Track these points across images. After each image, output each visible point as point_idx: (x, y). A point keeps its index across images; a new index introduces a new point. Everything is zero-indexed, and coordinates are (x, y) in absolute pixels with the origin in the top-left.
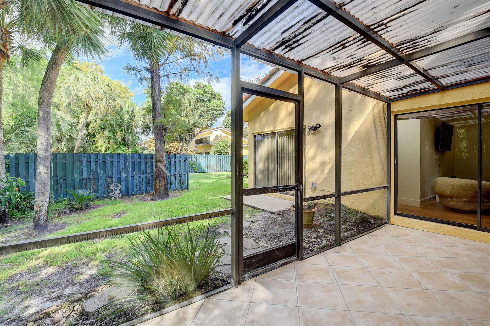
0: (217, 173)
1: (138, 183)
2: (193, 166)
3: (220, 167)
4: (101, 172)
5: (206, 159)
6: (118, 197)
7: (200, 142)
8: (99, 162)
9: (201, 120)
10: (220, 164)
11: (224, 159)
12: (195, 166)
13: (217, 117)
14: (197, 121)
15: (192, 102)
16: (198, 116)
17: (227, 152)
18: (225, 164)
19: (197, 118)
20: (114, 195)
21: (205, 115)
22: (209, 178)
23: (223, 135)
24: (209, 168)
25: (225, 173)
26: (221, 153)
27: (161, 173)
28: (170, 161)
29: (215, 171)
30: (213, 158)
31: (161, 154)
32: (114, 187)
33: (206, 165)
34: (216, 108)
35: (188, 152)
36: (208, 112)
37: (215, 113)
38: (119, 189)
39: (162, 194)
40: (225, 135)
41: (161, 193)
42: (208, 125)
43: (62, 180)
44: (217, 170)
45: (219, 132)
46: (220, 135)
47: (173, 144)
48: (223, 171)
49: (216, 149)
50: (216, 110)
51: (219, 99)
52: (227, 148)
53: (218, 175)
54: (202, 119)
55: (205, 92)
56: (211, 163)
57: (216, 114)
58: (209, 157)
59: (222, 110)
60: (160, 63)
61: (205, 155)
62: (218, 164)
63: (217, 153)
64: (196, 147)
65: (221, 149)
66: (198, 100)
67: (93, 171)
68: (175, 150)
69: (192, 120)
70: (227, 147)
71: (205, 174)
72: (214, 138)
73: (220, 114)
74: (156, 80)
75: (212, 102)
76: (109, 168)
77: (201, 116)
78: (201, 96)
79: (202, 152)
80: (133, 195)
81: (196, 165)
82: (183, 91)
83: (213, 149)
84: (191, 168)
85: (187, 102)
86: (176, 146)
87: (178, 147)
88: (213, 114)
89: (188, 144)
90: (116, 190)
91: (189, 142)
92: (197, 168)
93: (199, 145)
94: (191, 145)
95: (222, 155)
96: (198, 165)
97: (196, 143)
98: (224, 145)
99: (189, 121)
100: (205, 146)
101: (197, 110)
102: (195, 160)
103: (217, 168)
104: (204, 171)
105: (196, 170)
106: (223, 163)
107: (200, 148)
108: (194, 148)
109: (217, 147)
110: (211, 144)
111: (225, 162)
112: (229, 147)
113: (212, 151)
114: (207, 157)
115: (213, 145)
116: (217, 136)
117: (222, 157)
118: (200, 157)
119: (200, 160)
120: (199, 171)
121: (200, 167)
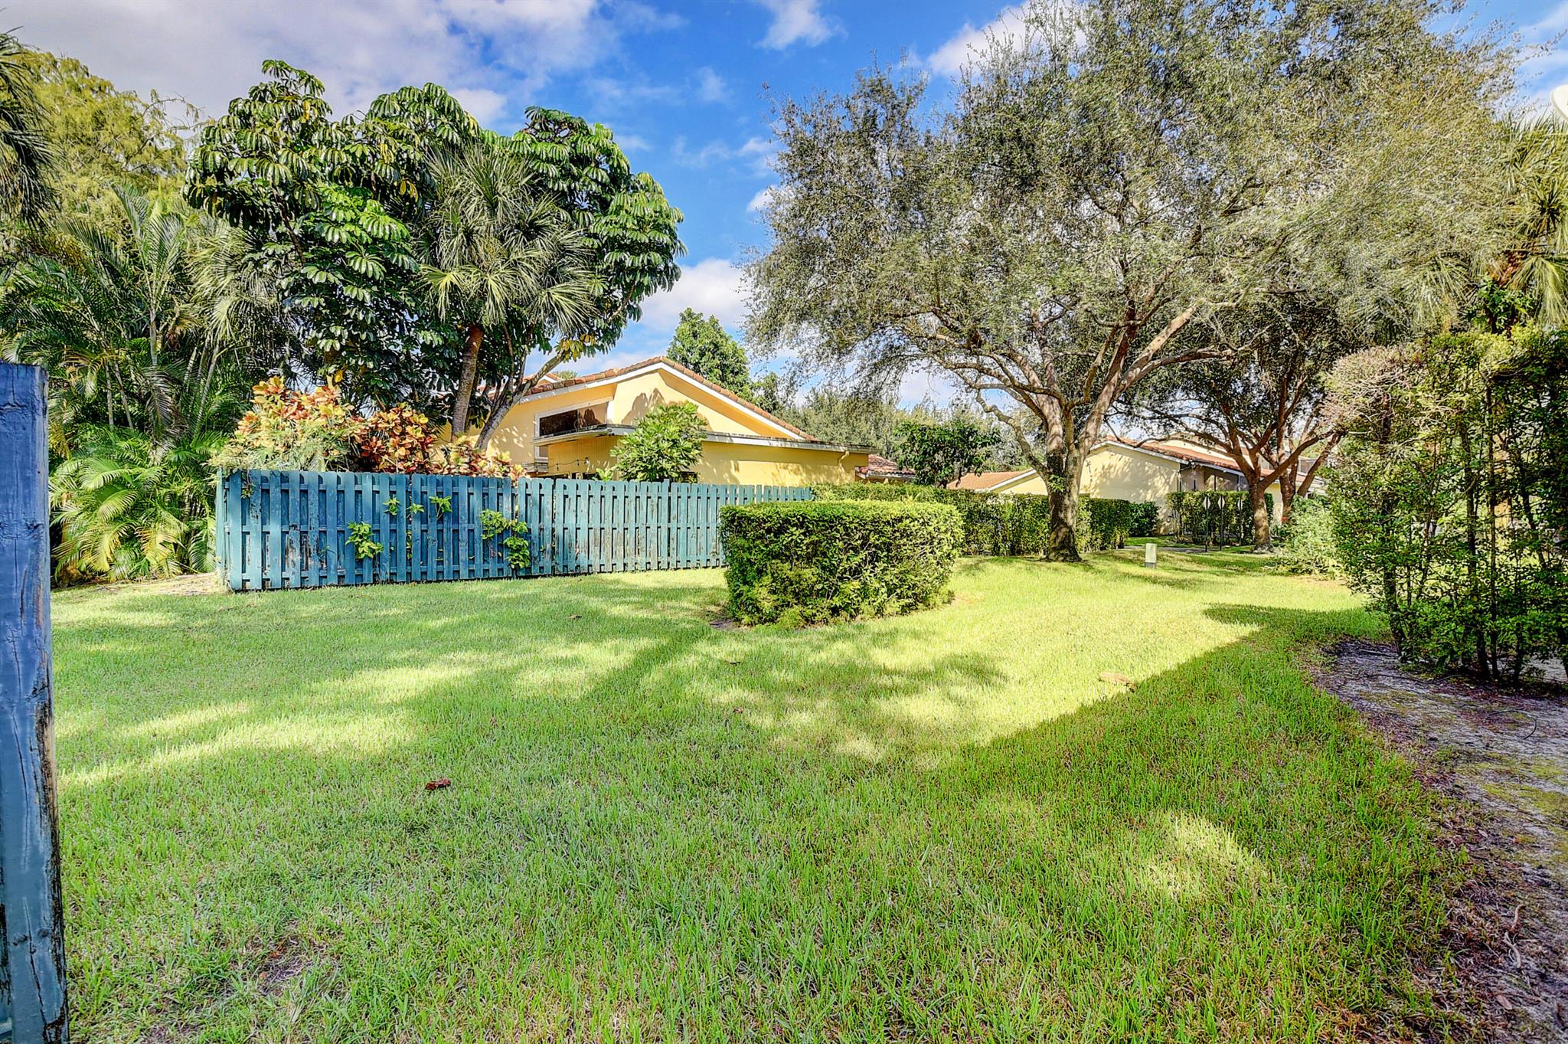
0: (628, 574)
2: (508, 541)
3: (654, 546)
5: (583, 502)
7: (559, 424)
9: (557, 294)
10: (653, 530)
11: (674, 501)
12: (520, 542)
13: (639, 291)
14: (529, 301)
16: (537, 271)
18: (683, 529)
19: (531, 283)
21: (574, 271)
23: (669, 395)
24: (594, 550)
26: (655, 474)
29: (630, 567)
30: (621, 499)
33: (582, 533)
34: (631, 237)
35: (481, 464)
36: (590, 259)
37: (628, 263)
42: (592, 332)
44: (641, 559)
45: (650, 384)
46: (654, 394)
48: (673, 562)
49: (634, 454)
50: (634, 248)
52: (687, 450)
55: (579, 160)
56: (607, 525)
57: (633, 271)
58: (596, 492)
61: (580, 480)
62: (642, 529)
63: (640, 475)
64: (543, 450)
65: (660, 454)
66: (537, 187)
70: (688, 445)
71: (573, 590)
72: (629, 408)
73: (653, 271)
77: (552, 275)
78: (553, 170)
81: (527, 535)
83: (623, 454)
84: (493, 551)
86: (409, 429)
87: (420, 435)
88: (620, 268)
89: (488, 425)
91: (495, 413)
92: (528, 553)
93: (552, 438)
94: (515, 441)
95: (667, 481)
96: (535, 531)
97: (542, 433)
98: (675, 436)
99: (483, 293)
100: (585, 441)
101: (529, 236)
102: (516, 508)
103: (637, 552)
104: (572, 566)
105: (521, 565)
106: (670, 526)
107: (562, 453)
108: (533, 455)
109: (639, 445)
110: (615, 431)
111: (682, 517)
112: (696, 446)
113: (613, 461)
114: (584, 492)
115: (622, 437)
116: (640, 400)
117: (665, 495)
118: (547, 490)
119: (549, 507)
120: (541, 568)
121: (548, 546)
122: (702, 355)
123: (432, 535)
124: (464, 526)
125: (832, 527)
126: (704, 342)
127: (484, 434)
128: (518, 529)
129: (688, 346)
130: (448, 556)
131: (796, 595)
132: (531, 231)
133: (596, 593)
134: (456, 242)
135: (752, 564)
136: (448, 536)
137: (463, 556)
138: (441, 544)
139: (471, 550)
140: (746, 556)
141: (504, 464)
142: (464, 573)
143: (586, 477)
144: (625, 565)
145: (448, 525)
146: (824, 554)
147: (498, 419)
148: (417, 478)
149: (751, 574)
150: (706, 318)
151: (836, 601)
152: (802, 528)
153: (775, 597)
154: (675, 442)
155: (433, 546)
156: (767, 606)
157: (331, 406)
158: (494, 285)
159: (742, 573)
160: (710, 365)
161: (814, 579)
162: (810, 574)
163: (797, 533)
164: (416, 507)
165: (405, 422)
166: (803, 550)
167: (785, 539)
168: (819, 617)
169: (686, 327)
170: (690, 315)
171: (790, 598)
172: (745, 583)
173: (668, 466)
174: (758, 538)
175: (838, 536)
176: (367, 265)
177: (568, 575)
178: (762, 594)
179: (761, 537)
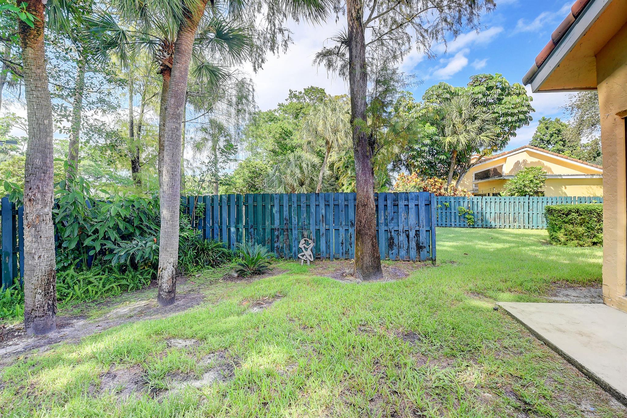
0: (515, 229)
1: (344, 241)
2: (467, 216)
3: (522, 220)
4: (295, 220)
5: (493, 204)
6: (309, 261)
7: (484, 175)
8: (293, 205)
9: (483, 137)
10: (522, 214)
11: (531, 203)
12: (471, 217)
13: (515, 128)
14: (474, 140)
15: (464, 108)
16: (475, 131)
17: (540, 190)
18: (535, 214)
19: (473, 135)
20: (304, 258)
21: (490, 127)
22: (493, 239)
23: (531, 160)
24: (497, 220)
25: (535, 232)
26: (523, 193)
27: (364, 227)
28: (398, 205)
29: (511, 227)
30: (508, 203)
31: (365, 190)
32: (304, 245)
33: (493, 215)
34: (511, 111)
35: (457, 192)
36: (495, 121)
37: (510, 120)
38: (310, 248)
39: (367, 268)
40: (535, 160)
41: (365, 266)
42: (496, 145)
43: (252, 230)
44: (516, 224)
45: (522, 157)
46: (524, 161)
47: (432, 180)
48: (531, 226)
49: (514, 186)
50: (512, 115)
51: (518, 94)
52: (537, 184)
53: (517, 236)
54: (483, 134)
55: (489, 88)
56: (502, 212)
57: (512, 122)
58: (498, 201)
59: (524, 113)
60: (365, 19)
61: (491, 196)
62: (517, 214)
63: (516, 194)
64: (476, 185)
65: (525, 186)
66: (475, 103)
67: (285, 219)
68: (435, 190)
69: (463, 139)
70: (538, 182)
71: (489, 232)
72: (512, 167)
73: (520, 120)
74: (357, 53)
75: (503, 102)
76: (305, 215)
77: (481, 130)
78: (480, 96)
79: (486, 192)
80: (337, 259)
81: (473, 214)
82: (448, 96)
83: (509, 186)
84: (462, 219)
85: (455, 110)
86: (436, 183)
87: (440, 185)
88: (507, 122)
89: (459, 180)
90: (306, 249)
91: (461, 176)
92: (473, 220)
93: (480, 181)
94: (466, 182)
95: (527, 196)
96: (476, 213)
97: (475, 179)
98: (532, 178)
99: (458, 141)
100: (493, 181)
101: (473, 120)
102: (469, 206)
103: (515, 222)
104: (489, 225)
105: (471, 224)
106: (529, 212)
107: (484, 186)
108: (472, 187)
109: (515, 183)
110: (506, 178)
111: (535, 209)
112: (542, 182)
113: (505, 189)
114: (493, 200)
115: (509, 180)
116: (517, 163)
117: (527, 201)
118: (480, 200)
119: (481, 206)
120: (478, 225)
121: (480, 218)
122: (552, 136)
123: (444, 214)
124: (453, 211)
125: (591, 213)
126: (552, 130)
127: (458, 182)
128: (470, 212)
129: (543, 133)
130: (448, 220)
131: (576, 236)
132: (474, 119)
133: (499, 233)
134: (450, 128)
135: (557, 225)
136: (448, 214)
137: (453, 220)
138: (446, 216)
139: (455, 219)
140: (554, 222)
141: (464, 192)
142: (453, 225)
143: (494, 195)
144: (510, 226)
145: (448, 211)
146: (588, 223)
147: (462, 177)
148: (439, 197)
149: (556, 228)
150: (553, 120)
151: (595, 240)
152: (578, 213)
153: (566, 237)
154: (531, 181)
155: (444, 217)
156: (563, 239)
157: (416, 179)
158: (462, 138)
159: (553, 228)
160: (556, 140)
161: (584, 231)
162: (581, 230)
163: (575, 215)
164: (440, 206)
165: (436, 182)
166: (578, 221)
167: (570, 217)
168: (586, 245)
169: (542, 125)
170: (544, 119)
171: (573, 237)
172: (554, 231)
173: (528, 190)
174: (559, 216)
175: (594, 216)
176: (427, 141)
177: (487, 228)
178: (561, 235)
179: (560, 216)
